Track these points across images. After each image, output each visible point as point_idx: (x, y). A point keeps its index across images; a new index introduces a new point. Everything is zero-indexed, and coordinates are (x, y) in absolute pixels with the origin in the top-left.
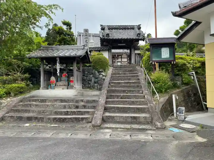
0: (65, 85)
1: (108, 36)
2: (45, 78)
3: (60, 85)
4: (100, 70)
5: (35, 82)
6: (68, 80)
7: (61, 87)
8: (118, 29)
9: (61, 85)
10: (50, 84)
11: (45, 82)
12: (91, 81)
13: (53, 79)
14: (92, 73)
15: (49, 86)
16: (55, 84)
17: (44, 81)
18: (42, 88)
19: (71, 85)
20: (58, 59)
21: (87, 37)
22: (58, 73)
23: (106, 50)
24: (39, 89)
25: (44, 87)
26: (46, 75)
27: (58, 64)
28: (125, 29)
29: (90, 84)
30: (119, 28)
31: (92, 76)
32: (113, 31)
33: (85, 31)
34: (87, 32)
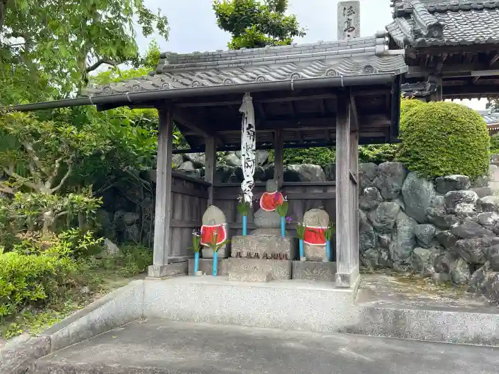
0: (275, 257)
1: (437, 33)
2: (178, 216)
3: (249, 256)
4: (454, 177)
5: (133, 231)
6: (290, 229)
7: (257, 263)
9: (257, 256)
10: (202, 247)
11: (177, 232)
12: (393, 230)
13: (214, 217)
14: (400, 194)
15: (197, 255)
16: (224, 246)
17: (172, 228)
18: (162, 268)
19: (310, 254)
20: (247, 108)
22: (245, 186)
24: (142, 272)
25: (170, 262)
26: (179, 197)
27: (247, 141)
29: (386, 247)
31: (396, 205)
32: (453, 19)
33: (345, 9)
34: (354, 13)
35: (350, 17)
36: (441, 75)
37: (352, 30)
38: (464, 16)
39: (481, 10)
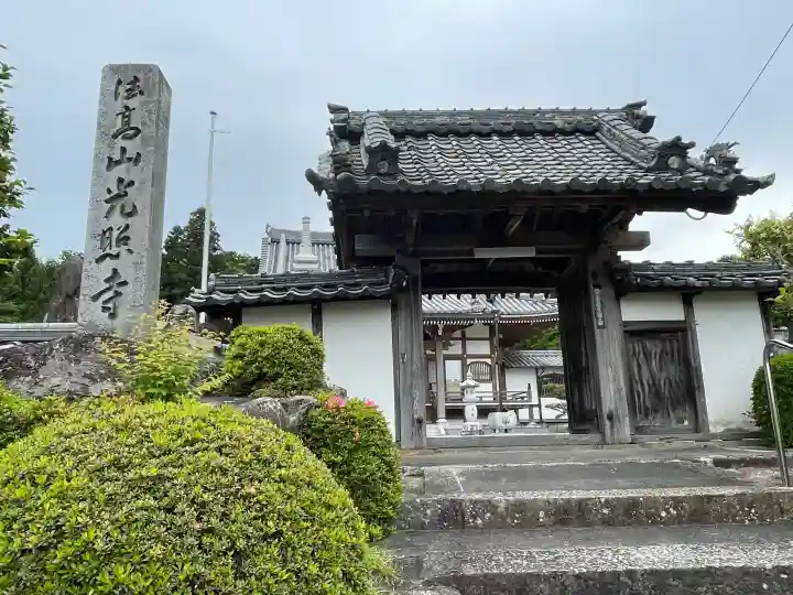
1: (384, 168)
8: (466, 135)
21: (133, 147)
23: (368, 300)
28: (525, 132)
30: (475, 128)
32: (433, 148)
33: (120, 82)
34: (141, 93)
35: (132, 103)
36: (415, 254)
37: (136, 135)
38: (454, 143)
39: (488, 135)
